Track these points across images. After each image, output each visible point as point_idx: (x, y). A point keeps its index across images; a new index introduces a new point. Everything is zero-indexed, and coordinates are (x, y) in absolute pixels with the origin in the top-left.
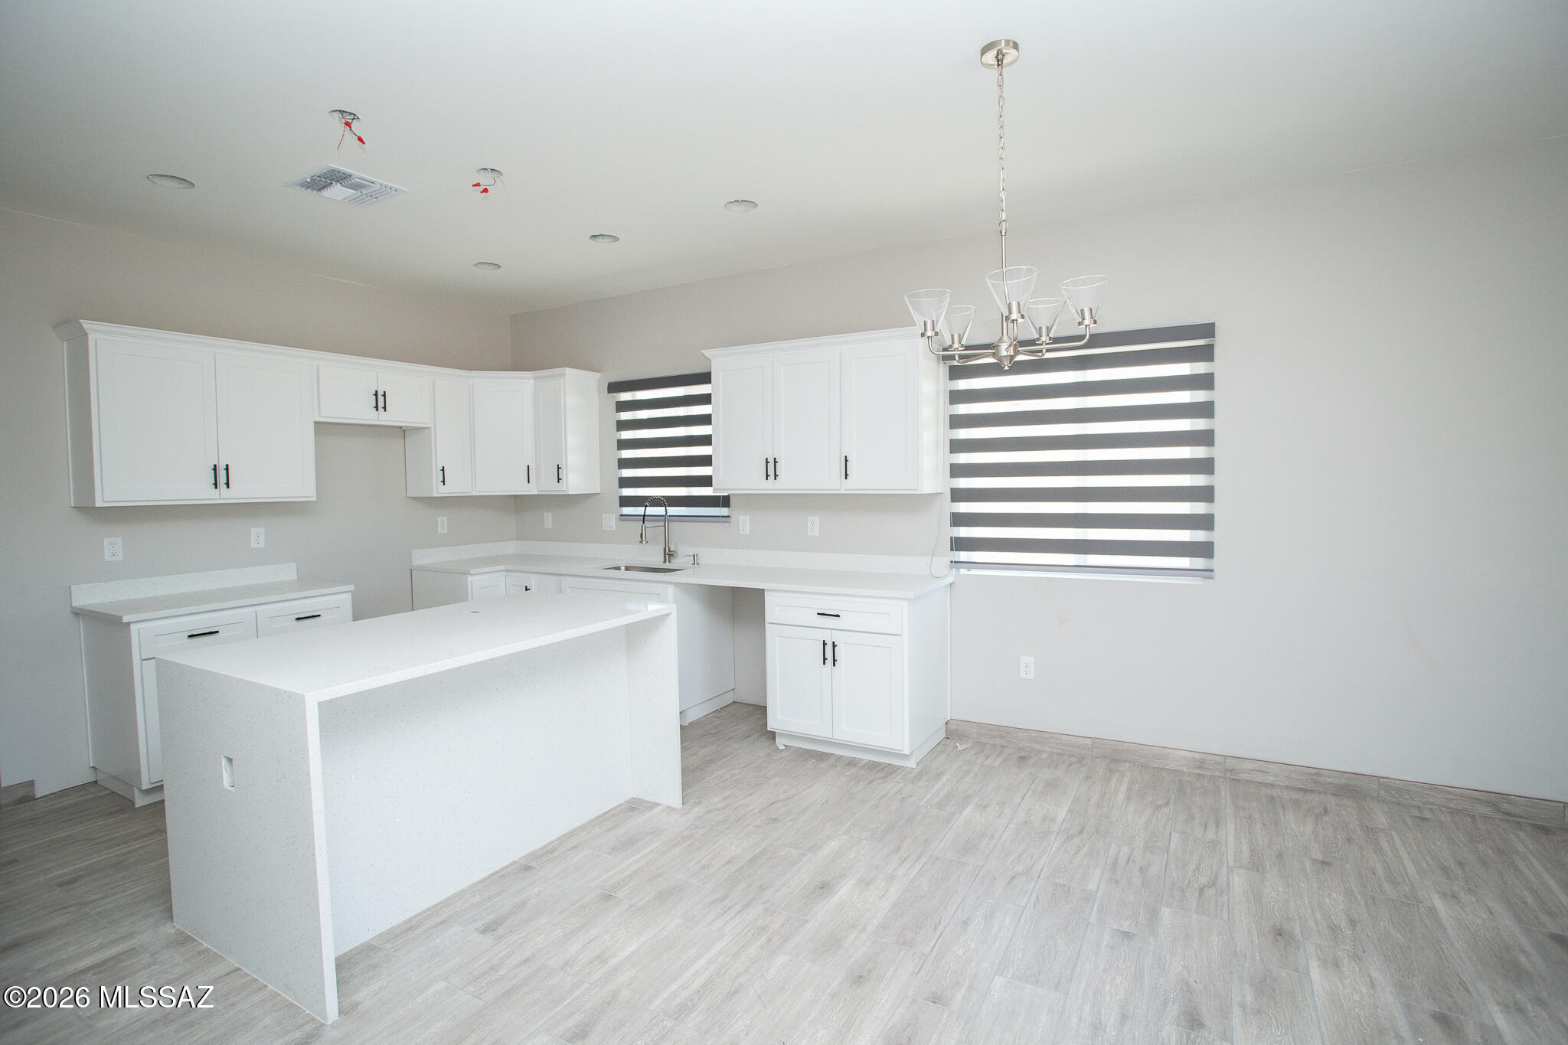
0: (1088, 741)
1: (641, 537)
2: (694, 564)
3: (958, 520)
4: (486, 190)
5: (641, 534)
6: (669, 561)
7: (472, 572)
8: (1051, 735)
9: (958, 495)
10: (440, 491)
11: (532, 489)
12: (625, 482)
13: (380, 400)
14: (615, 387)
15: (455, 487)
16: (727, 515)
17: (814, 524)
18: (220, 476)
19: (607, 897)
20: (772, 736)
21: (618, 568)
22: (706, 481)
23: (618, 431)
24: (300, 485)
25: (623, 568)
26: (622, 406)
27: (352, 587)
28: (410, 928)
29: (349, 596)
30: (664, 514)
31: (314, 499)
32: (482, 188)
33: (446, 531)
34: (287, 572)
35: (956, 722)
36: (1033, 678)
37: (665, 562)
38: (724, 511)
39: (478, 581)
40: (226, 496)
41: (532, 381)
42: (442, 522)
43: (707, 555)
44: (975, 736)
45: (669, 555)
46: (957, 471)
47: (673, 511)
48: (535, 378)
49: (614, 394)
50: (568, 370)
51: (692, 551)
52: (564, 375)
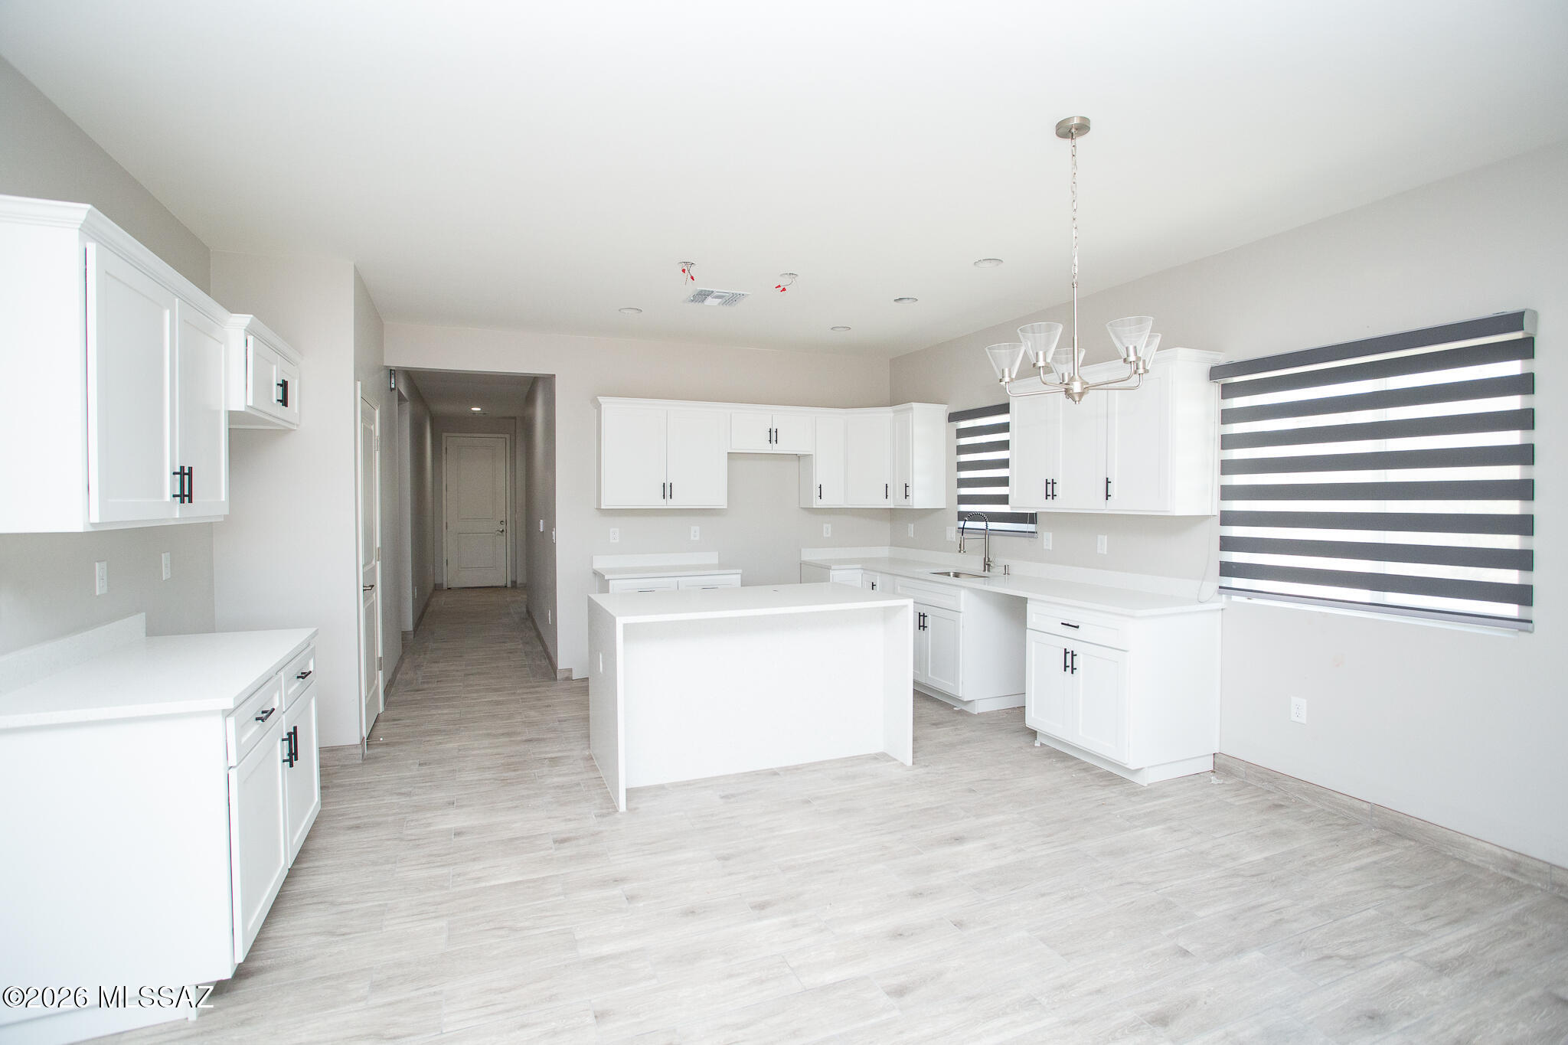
0: (1365, 806)
1: (960, 547)
2: (1005, 574)
3: (1227, 544)
4: (784, 290)
5: (960, 545)
6: (989, 571)
7: (833, 567)
8: (1323, 790)
9: (1227, 519)
10: (818, 503)
11: (890, 504)
12: (963, 500)
13: (773, 436)
14: (954, 417)
15: (830, 500)
16: (1033, 530)
17: (1103, 543)
18: (667, 491)
19: (808, 802)
20: (1034, 734)
21: (948, 574)
22: (1004, 500)
23: (957, 454)
24: (717, 499)
25: (952, 574)
26: (961, 433)
27: (740, 571)
28: (688, 785)
29: (739, 576)
30: (985, 527)
31: (725, 507)
32: (781, 288)
33: (829, 535)
34: (713, 558)
35: (1224, 757)
36: (1305, 722)
37: (985, 570)
38: (1030, 527)
39: (836, 575)
40: (671, 504)
41: (892, 415)
42: (827, 529)
43: (1018, 567)
44: (1244, 776)
45: (987, 565)
46: (1228, 493)
47: (993, 525)
48: (894, 412)
49: (955, 423)
50: (915, 405)
51: (1006, 562)
52: (912, 408)
